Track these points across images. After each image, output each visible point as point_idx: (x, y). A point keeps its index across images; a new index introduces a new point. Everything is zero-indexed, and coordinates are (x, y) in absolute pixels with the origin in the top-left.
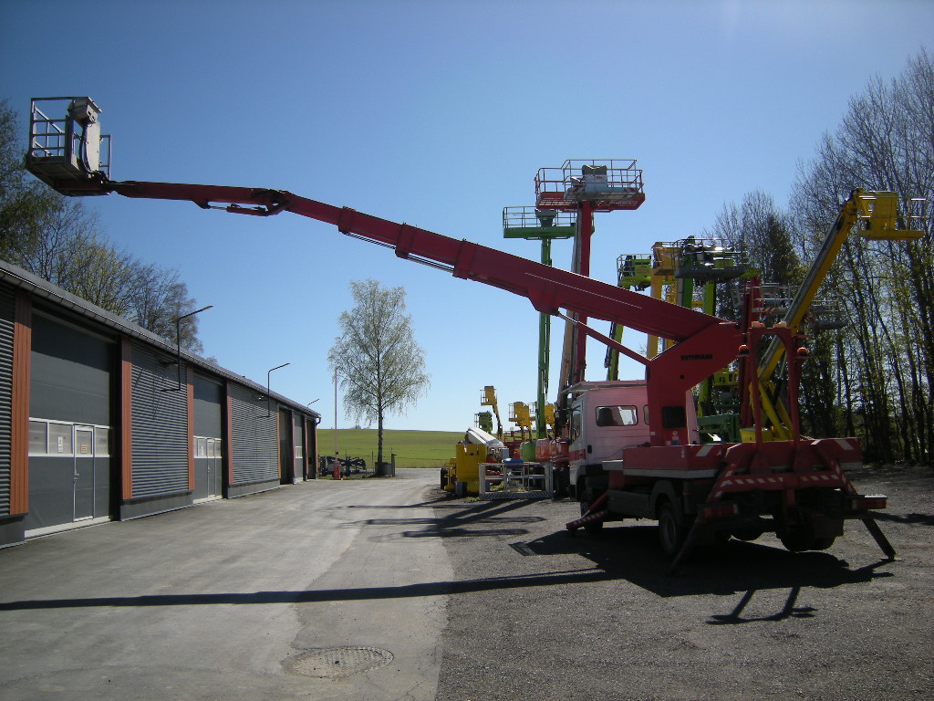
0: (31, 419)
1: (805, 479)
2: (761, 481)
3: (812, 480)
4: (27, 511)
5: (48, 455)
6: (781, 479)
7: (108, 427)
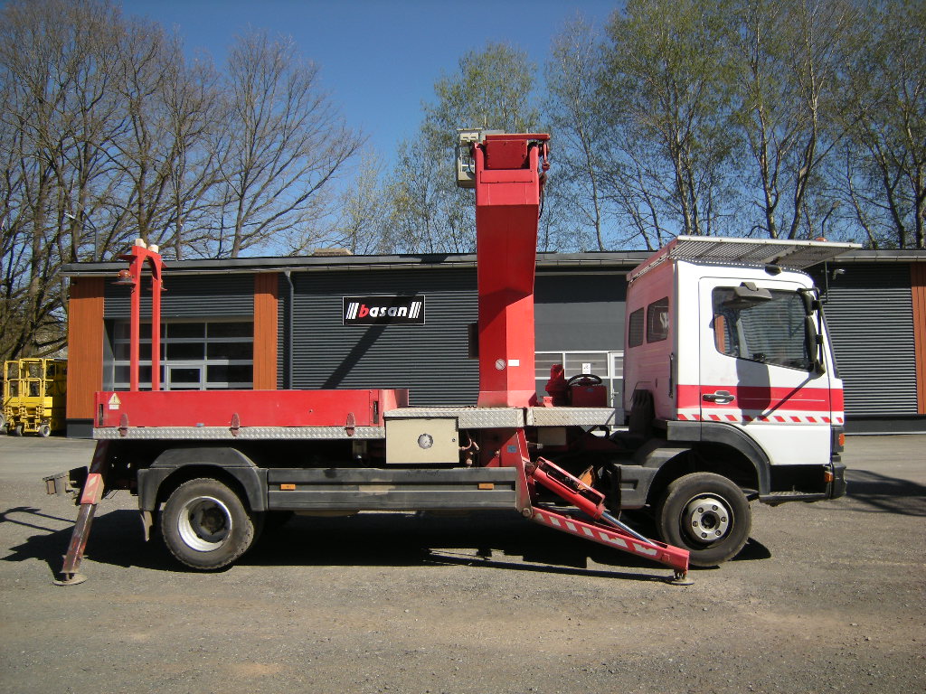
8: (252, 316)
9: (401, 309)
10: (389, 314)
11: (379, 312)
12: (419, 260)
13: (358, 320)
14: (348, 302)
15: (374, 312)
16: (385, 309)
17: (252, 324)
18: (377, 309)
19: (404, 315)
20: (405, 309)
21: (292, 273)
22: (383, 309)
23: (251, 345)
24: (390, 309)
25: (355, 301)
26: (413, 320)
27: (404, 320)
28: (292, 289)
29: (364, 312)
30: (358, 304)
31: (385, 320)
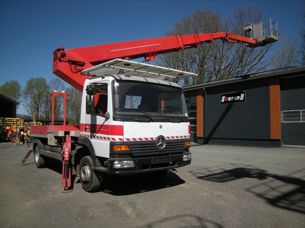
4: (280, 138)
8: (196, 103)
9: (238, 97)
10: (234, 99)
11: (231, 99)
12: (241, 78)
13: (225, 102)
14: (222, 96)
15: (229, 99)
16: (233, 97)
17: (196, 106)
18: (230, 98)
19: (239, 99)
20: (239, 97)
21: (205, 88)
22: (232, 98)
23: (196, 113)
24: (235, 97)
25: (224, 95)
26: (242, 101)
27: (239, 101)
28: (206, 93)
29: (226, 99)
30: (224, 96)
31: (233, 101)
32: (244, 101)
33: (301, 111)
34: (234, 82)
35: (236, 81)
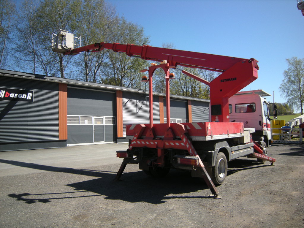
0: (68, 115)
1: (167, 144)
2: (147, 143)
3: (170, 144)
4: (67, 139)
5: (80, 125)
6: (156, 143)
7: (112, 117)
9: (24, 95)
10: (19, 97)
11: (14, 96)
12: (34, 76)
13: (5, 98)
15: (12, 95)
16: (17, 94)
18: (13, 94)
19: (25, 98)
20: (26, 95)
22: (16, 95)
24: (19, 95)
25: (3, 89)
26: (28, 100)
27: (25, 100)
29: (7, 95)
30: (4, 91)
31: (17, 99)
32: (31, 100)
33: (80, 116)
34: (24, 77)
35: (27, 78)
